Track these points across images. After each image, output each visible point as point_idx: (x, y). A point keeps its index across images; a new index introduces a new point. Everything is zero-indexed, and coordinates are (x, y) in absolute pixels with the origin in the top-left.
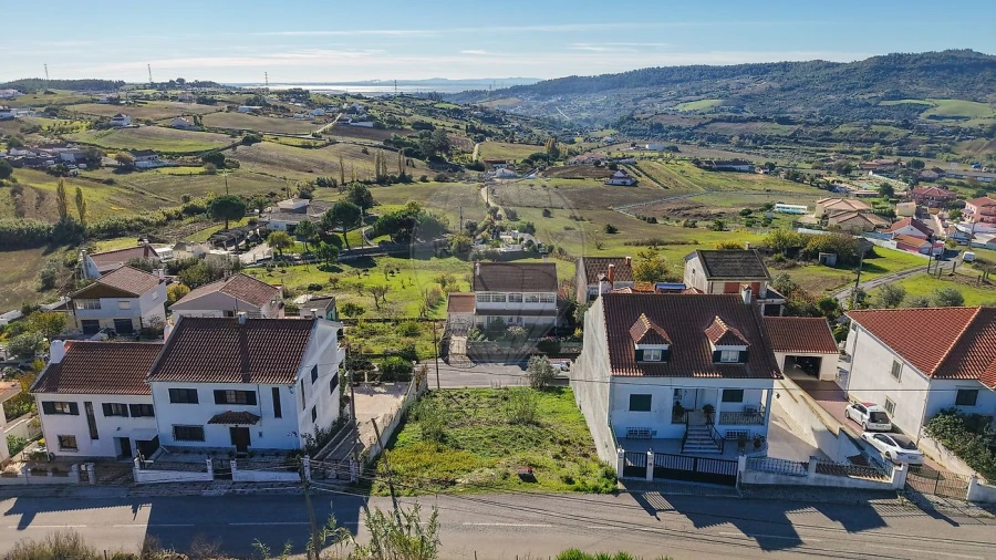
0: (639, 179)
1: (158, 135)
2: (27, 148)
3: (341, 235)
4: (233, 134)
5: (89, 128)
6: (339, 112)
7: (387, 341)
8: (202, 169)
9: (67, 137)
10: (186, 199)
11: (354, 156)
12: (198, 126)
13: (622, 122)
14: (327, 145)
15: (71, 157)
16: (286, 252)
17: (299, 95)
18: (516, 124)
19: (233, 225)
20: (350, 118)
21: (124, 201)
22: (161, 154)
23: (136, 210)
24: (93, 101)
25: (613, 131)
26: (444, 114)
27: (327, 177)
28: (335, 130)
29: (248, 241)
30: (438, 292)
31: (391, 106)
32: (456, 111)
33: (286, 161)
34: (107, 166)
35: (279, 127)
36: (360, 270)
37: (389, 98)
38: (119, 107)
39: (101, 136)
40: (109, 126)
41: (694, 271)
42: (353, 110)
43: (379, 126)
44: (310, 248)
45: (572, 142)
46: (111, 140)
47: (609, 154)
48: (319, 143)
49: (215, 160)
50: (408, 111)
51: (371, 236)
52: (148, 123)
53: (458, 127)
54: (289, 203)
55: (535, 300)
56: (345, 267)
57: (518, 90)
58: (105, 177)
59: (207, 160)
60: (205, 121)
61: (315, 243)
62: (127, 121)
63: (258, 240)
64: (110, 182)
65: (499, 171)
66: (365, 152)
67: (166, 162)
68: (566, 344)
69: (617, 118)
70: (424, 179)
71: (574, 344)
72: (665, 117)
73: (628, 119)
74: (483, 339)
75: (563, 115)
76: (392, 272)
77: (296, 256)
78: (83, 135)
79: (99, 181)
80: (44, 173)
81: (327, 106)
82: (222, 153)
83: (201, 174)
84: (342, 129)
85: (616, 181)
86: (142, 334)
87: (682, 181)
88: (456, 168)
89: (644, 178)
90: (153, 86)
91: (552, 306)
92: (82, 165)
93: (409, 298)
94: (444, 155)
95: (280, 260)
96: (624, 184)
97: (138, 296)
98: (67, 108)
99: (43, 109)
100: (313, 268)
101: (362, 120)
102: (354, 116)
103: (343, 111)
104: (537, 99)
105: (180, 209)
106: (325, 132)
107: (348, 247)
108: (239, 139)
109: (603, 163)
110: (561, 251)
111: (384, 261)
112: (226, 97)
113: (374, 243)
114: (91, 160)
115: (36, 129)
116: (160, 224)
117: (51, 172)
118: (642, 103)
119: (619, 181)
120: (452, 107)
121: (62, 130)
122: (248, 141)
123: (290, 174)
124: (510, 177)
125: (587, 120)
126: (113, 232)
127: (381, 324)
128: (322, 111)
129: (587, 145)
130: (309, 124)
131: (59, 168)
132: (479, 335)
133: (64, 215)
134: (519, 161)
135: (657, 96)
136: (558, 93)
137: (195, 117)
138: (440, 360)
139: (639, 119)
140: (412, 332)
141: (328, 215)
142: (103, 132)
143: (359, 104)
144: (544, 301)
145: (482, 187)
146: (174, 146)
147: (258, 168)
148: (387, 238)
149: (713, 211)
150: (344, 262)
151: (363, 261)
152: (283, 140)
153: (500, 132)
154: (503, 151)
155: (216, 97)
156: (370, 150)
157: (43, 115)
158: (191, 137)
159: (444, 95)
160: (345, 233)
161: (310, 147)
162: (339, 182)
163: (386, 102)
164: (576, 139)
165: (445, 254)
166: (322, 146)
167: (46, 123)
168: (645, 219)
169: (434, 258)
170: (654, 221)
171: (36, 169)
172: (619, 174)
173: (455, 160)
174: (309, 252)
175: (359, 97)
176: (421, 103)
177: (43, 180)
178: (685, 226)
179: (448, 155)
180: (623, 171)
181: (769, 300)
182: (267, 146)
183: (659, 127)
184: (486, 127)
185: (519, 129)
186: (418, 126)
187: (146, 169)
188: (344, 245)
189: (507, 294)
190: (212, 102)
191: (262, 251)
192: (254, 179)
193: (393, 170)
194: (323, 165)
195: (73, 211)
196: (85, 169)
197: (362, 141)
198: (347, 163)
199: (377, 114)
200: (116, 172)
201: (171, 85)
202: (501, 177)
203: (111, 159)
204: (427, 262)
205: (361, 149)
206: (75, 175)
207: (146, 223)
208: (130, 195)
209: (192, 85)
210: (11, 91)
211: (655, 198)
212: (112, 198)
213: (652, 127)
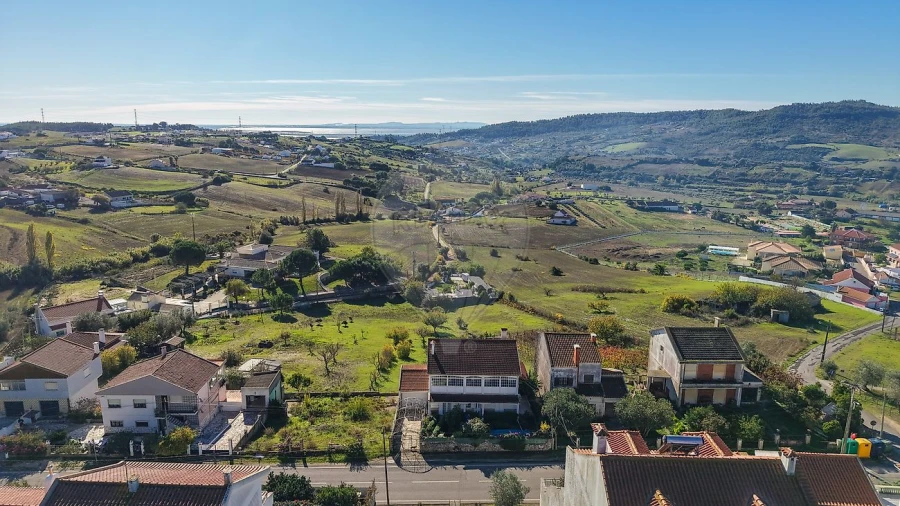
0: (578, 218)
1: (136, 176)
2: (10, 189)
3: (297, 281)
4: (205, 174)
5: (72, 168)
6: (304, 154)
7: (332, 430)
8: (173, 208)
9: (51, 177)
10: (155, 239)
11: (316, 195)
12: (173, 166)
13: (558, 162)
14: (291, 184)
15: (50, 198)
16: (242, 300)
17: (269, 137)
18: (463, 164)
19: (193, 270)
20: (313, 159)
21: (97, 240)
22: (135, 193)
23: (105, 249)
24: (80, 143)
25: (550, 171)
26: (399, 155)
27: (290, 215)
28: (299, 171)
29: (206, 288)
30: (391, 353)
31: (351, 147)
32: (409, 152)
33: (253, 200)
34: (84, 206)
35: (248, 167)
36: (314, 319)
37: (350, 141)
38: (103, 149)
39: (83, 176)
40: (91, 167)
41: (662, 349)
42: (317, 152)
43: (340, 167)
44: (266, 296)
45: (515, 181)
46: (91, 180)
47: (548, 193)
48: (284, 183)
49: (186, 200)
50: (367, 152)
51: (326, 281)
52: (127, 164)
53: (410, 167)
54: (248, 249)
55: (494, 383)
56: (299, 316)
57: (464, 133)
58: (80, 217)
59: (178, 199)
60: (181, 162)
61: (271, 290)
62: (108, 162)
63: (216, 286)
64: (85, 222)
65: (449, 209)
66: (326, 191)
67: (140, 201)
68: (532, 441)
69: (553, 159)
70: (380, 217)
71: (540, 441)
72: (595, 158)
73: (563, 160)
74: (438, 433)
75: (504, 156)
76: (345, 323)
77: (252, 304)
78: (67, 174)
79: (74, 220)
80: (23, 213)
81: (292, 148)
82: (193, 192)
83: (172, 213)
84: (306, 169)
85: (557, 221)
86: (68, 417)
87: (619, 221)
88: (410, 206)
89: (583, 218)
90: (138, 128)
91: (514, 391)
92: (61, 205)
93: (361, 359)
94: (398, 194)
95: (237, 309)
96: (564, 223)
97: (66, 377)
98: (56, 149)
99: (32, 151)
100: (267, 317)
101: (324, 161)
102: (317, 157)
103: (308, 153)
104: (481, 141)
105: (147, 249)
106: (290, 173)
107: (304, 293)
108: (210, 179)
109: (543, 203)
110: (511, 298)
111: (338, 308)
112: (202, 140)
113: (329, 289)
114: (69, 200)
115: (23, 170)
116: (126, 265)
117: (30, 212)
118: (575, 146)
119: (560, 221)
120: (406, 148)
121: (48, 171)
122: (218, 182)
123: (256, 213)
124: (459, 215)
125: (526, 160)
126: (77, 275)
127: (328, 400)
128: (288, 152)
129: (527, 184)
130: (275, 164)
131: (38, 207)
132: (434, 426)
133: (32, 257)
134: (467, 200)
135: (588, 139)
136: (500, 136)
137: (171, 159)
138: (391, 460)
139: (573, 160)
140: (361, 416)
141: (285, 262)
142: (86, 172)
143: (322, 146)
144: (505, 384)
145: (434, 225)
146: (150, 185)
147: (226, 207)
148: (342, 283)
149: (651, 252)
150: (299, 309)
151: (317, 310)
152: (251, 180)
153: (449, 171)
154: (452, 190)
155: (193, 139)
156: (331, 189)
157: (32, 156)
158: (166, 178)
159: (398, 137)
160: (300, 278)
161: (275, 186)
162: (301, 219)
163: (347, 145)
164: (518, 179)
165: (399, 300)
166: (287, 186)
167: (34, 163)
168: (587, 260)
169: (388, 304)
170: (595, 262)
171: (17, 209)
172: (559, 214)
173: (409, 199)
174: (264, 300)
175: (323, 139)
176: (378, 145)
177: (20, 220)
178: (627, 268)
179: (402, 194)
180: (563, 211)
181: (746, 383)
182: (237, 186)
183: (591, 168)
184: (436, 167)
185: (466, 169)
186: (375, 167)
187: (121, 208)
188: (300, 291)
189: (465, 378)
190: (189, 144)
191: (218, 299)
192: (222, 217)
193: (351, 208)
194: (287, 205)
195: (41, 254)
196: (63, 209)
197: (324, 180)
198: (309, 201)
199: (338, 155)
200: (92, 212)
201: (155, 127)
202: (450, 215)
203: (88, 199)
204: (381, 308)
205: (323, 188)
206: (52, 215)
207: (112, 264)
208: (103, 235)
209: (174, 127)
210: (6, 134)
211: (594, 237)
212: (85, 237)
213: (585, 168)
